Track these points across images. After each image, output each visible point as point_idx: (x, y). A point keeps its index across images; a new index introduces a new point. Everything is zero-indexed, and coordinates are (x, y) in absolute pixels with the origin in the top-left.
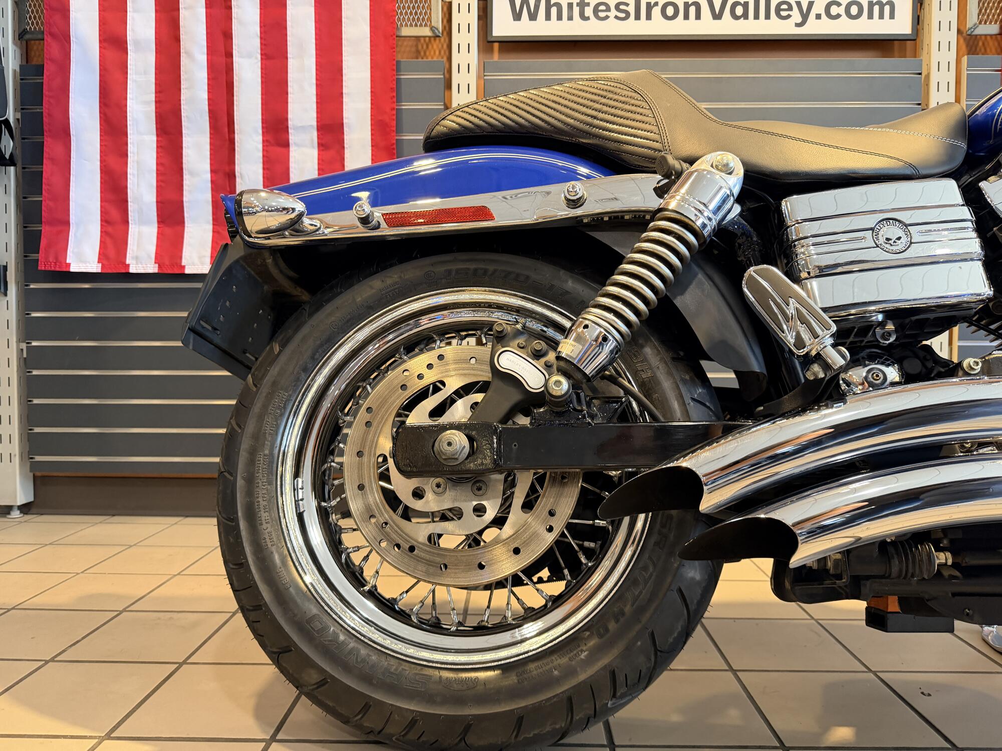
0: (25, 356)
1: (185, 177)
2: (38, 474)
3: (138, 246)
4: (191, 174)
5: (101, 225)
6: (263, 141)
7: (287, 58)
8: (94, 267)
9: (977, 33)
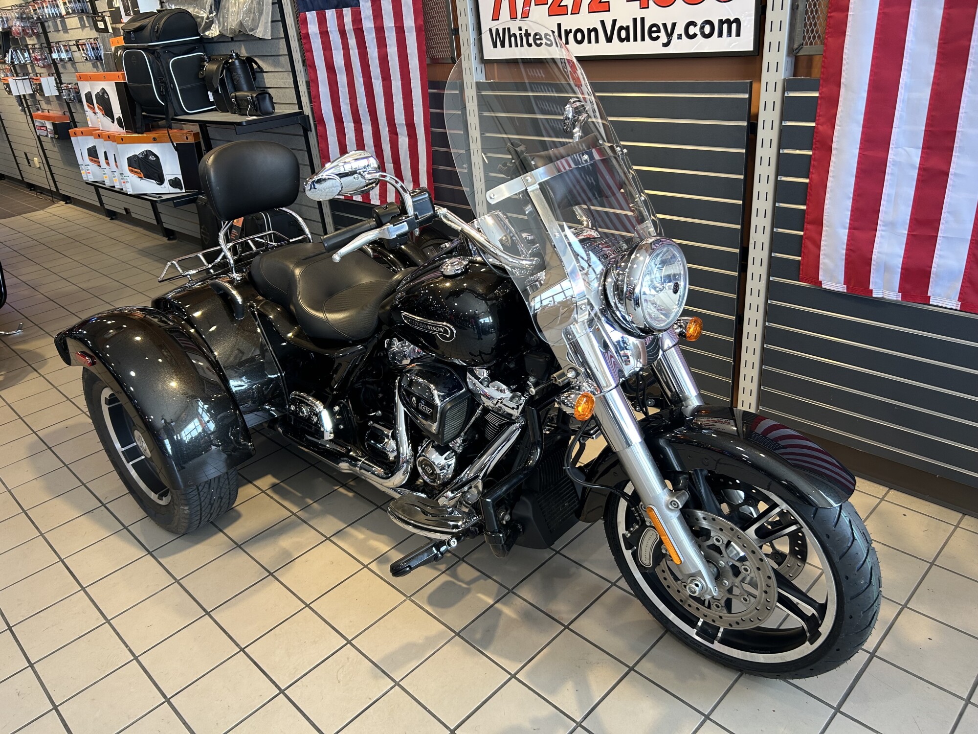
9: (801, 53)
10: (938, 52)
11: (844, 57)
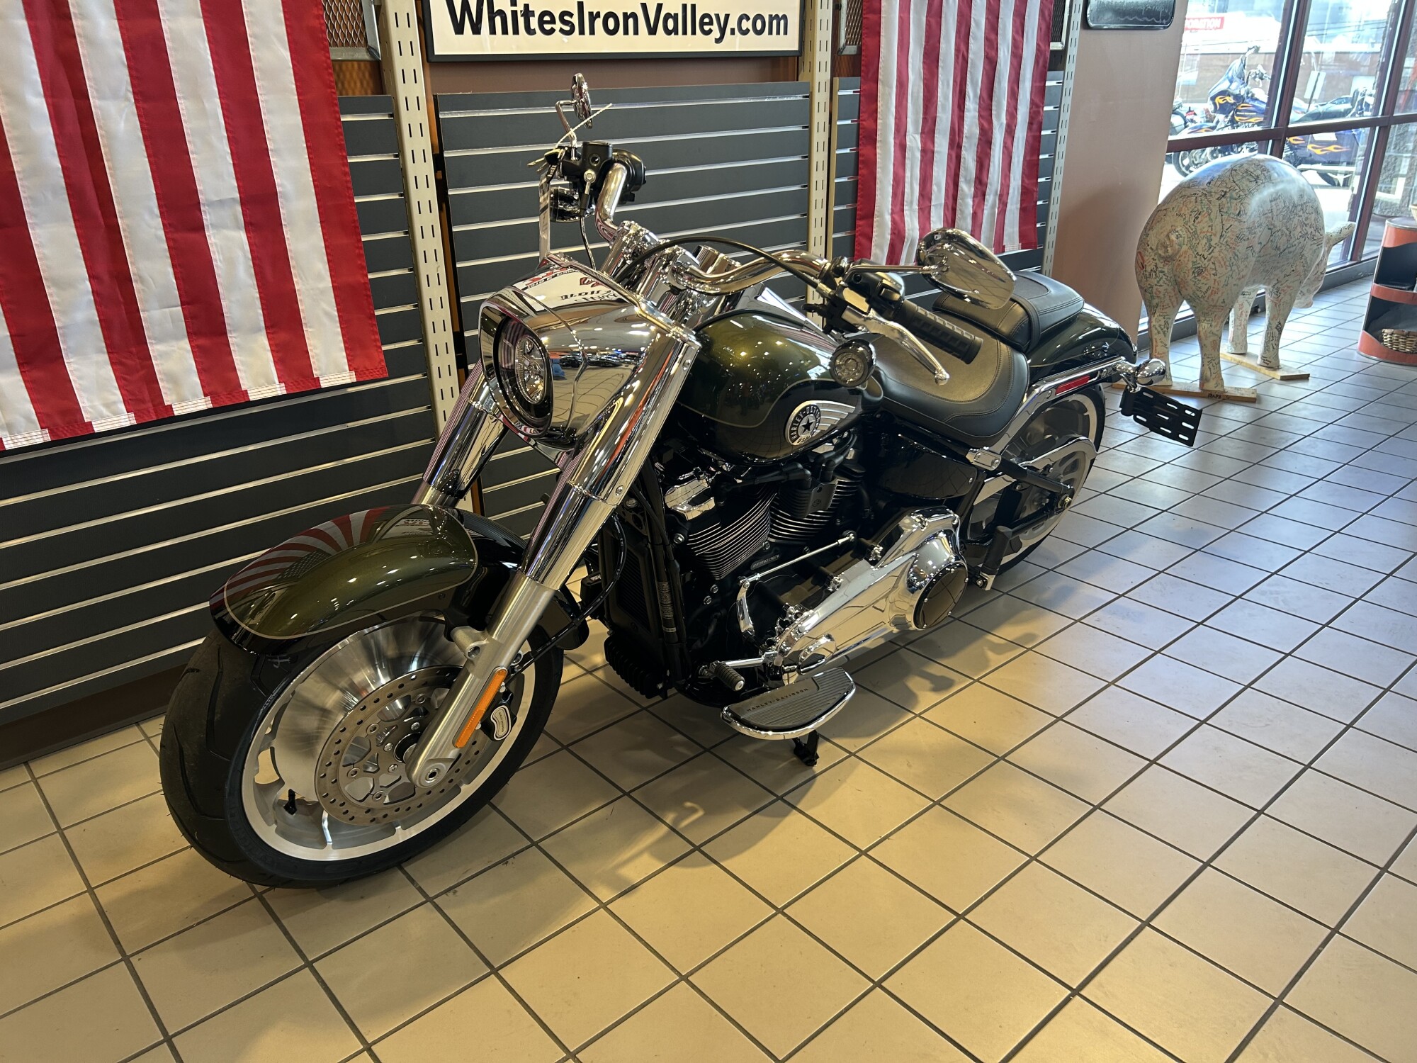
6: (165, 226)
7: (175, 98)
9: (844, 53)
11: (880, 55)
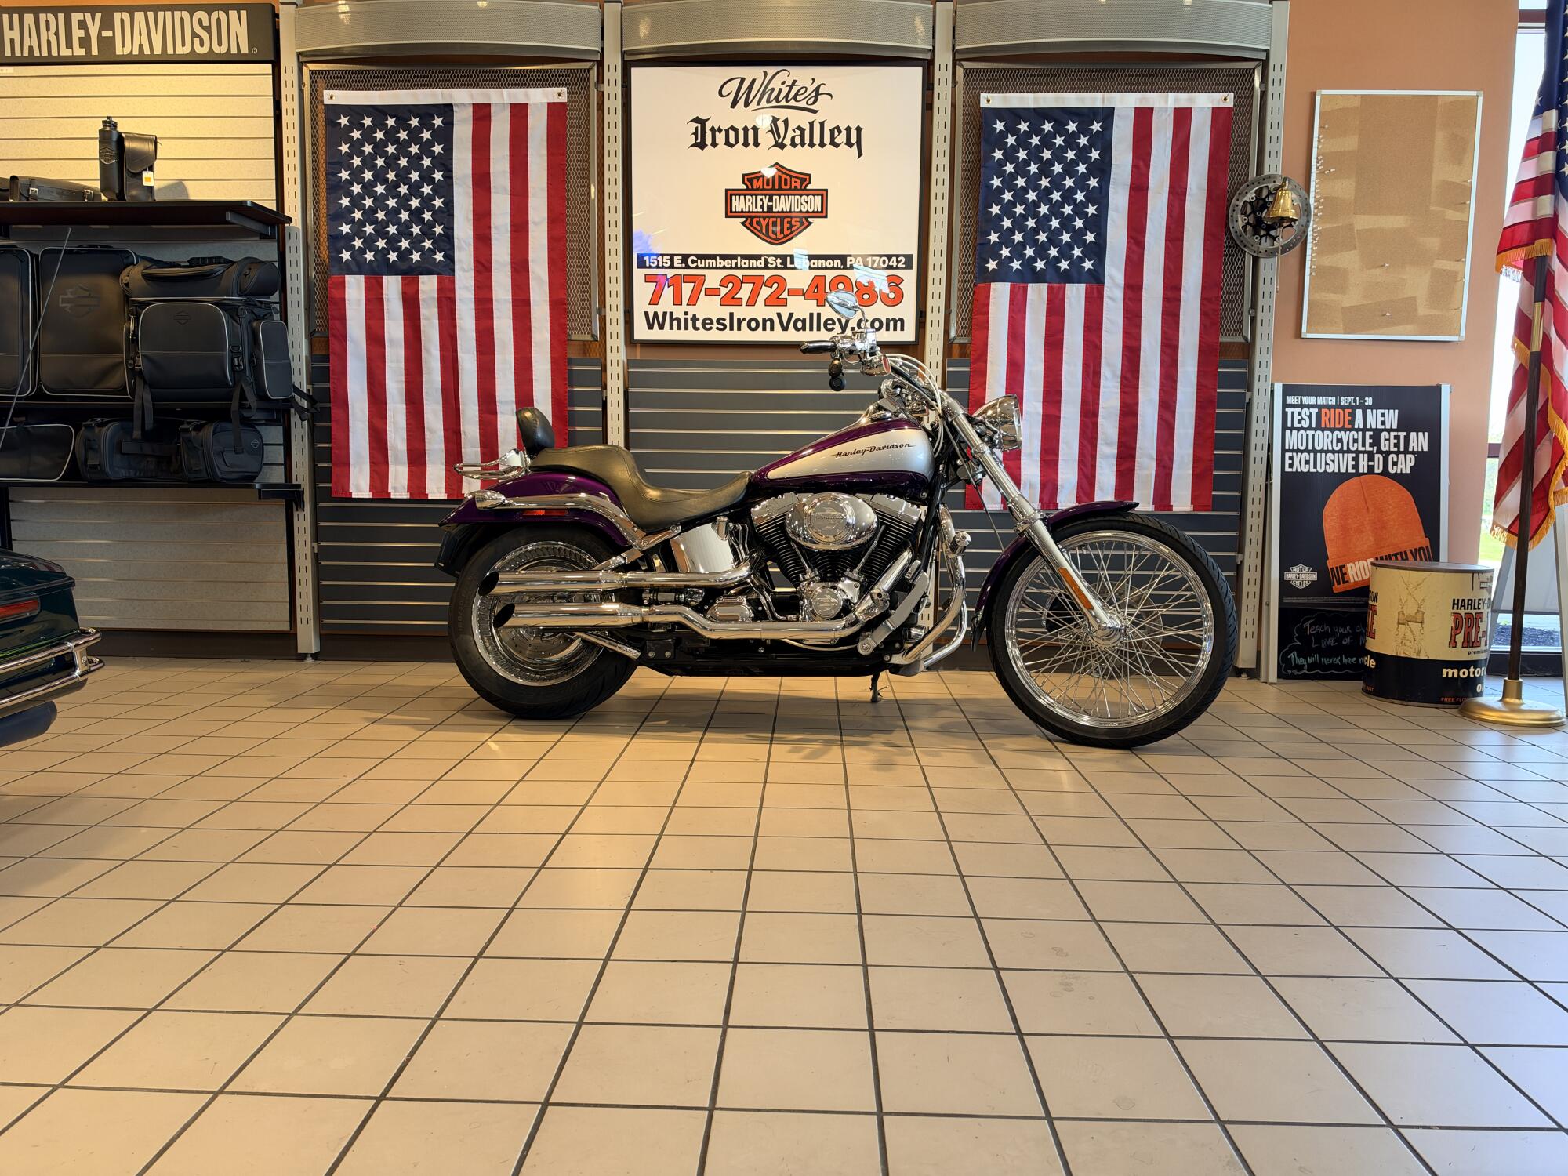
0: (316, 551)
1: (427, 433)
2: (323, 632)
3: (395, 479)
4: (429, 431)
5: (371, 466)
6: (479, 410)
7: (494, 354)
8: (368, 495)
9: (956, 342)
10: (1045, 342)
11: (989, 343)
